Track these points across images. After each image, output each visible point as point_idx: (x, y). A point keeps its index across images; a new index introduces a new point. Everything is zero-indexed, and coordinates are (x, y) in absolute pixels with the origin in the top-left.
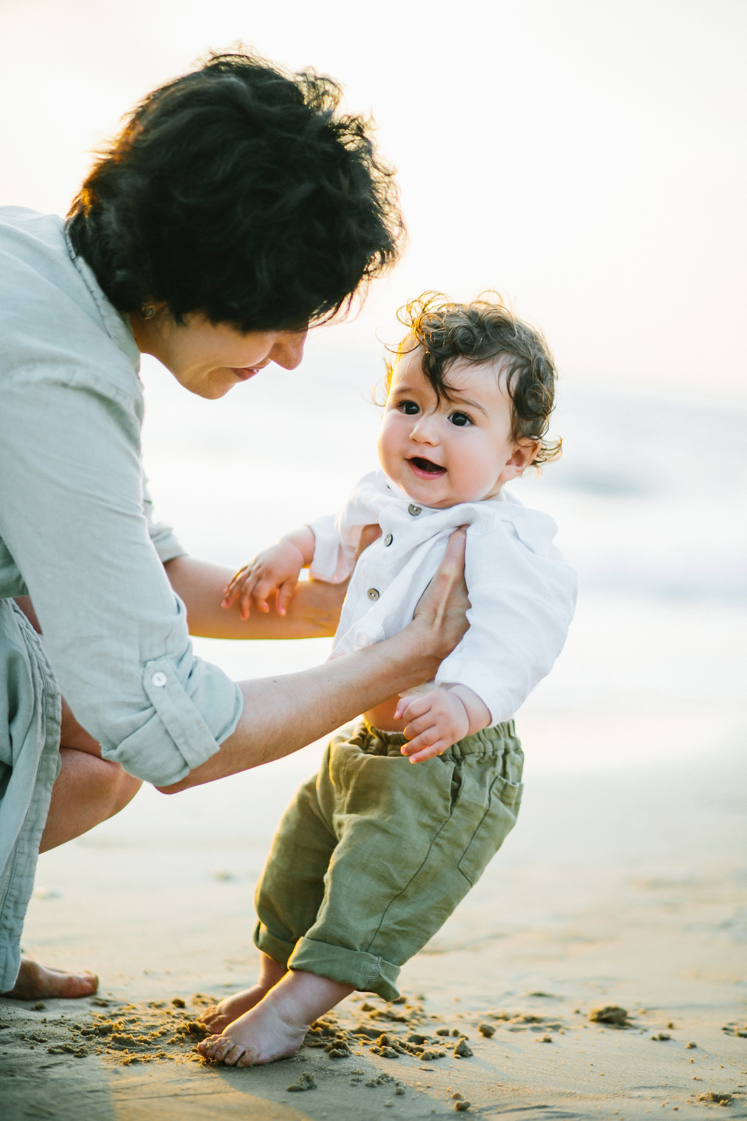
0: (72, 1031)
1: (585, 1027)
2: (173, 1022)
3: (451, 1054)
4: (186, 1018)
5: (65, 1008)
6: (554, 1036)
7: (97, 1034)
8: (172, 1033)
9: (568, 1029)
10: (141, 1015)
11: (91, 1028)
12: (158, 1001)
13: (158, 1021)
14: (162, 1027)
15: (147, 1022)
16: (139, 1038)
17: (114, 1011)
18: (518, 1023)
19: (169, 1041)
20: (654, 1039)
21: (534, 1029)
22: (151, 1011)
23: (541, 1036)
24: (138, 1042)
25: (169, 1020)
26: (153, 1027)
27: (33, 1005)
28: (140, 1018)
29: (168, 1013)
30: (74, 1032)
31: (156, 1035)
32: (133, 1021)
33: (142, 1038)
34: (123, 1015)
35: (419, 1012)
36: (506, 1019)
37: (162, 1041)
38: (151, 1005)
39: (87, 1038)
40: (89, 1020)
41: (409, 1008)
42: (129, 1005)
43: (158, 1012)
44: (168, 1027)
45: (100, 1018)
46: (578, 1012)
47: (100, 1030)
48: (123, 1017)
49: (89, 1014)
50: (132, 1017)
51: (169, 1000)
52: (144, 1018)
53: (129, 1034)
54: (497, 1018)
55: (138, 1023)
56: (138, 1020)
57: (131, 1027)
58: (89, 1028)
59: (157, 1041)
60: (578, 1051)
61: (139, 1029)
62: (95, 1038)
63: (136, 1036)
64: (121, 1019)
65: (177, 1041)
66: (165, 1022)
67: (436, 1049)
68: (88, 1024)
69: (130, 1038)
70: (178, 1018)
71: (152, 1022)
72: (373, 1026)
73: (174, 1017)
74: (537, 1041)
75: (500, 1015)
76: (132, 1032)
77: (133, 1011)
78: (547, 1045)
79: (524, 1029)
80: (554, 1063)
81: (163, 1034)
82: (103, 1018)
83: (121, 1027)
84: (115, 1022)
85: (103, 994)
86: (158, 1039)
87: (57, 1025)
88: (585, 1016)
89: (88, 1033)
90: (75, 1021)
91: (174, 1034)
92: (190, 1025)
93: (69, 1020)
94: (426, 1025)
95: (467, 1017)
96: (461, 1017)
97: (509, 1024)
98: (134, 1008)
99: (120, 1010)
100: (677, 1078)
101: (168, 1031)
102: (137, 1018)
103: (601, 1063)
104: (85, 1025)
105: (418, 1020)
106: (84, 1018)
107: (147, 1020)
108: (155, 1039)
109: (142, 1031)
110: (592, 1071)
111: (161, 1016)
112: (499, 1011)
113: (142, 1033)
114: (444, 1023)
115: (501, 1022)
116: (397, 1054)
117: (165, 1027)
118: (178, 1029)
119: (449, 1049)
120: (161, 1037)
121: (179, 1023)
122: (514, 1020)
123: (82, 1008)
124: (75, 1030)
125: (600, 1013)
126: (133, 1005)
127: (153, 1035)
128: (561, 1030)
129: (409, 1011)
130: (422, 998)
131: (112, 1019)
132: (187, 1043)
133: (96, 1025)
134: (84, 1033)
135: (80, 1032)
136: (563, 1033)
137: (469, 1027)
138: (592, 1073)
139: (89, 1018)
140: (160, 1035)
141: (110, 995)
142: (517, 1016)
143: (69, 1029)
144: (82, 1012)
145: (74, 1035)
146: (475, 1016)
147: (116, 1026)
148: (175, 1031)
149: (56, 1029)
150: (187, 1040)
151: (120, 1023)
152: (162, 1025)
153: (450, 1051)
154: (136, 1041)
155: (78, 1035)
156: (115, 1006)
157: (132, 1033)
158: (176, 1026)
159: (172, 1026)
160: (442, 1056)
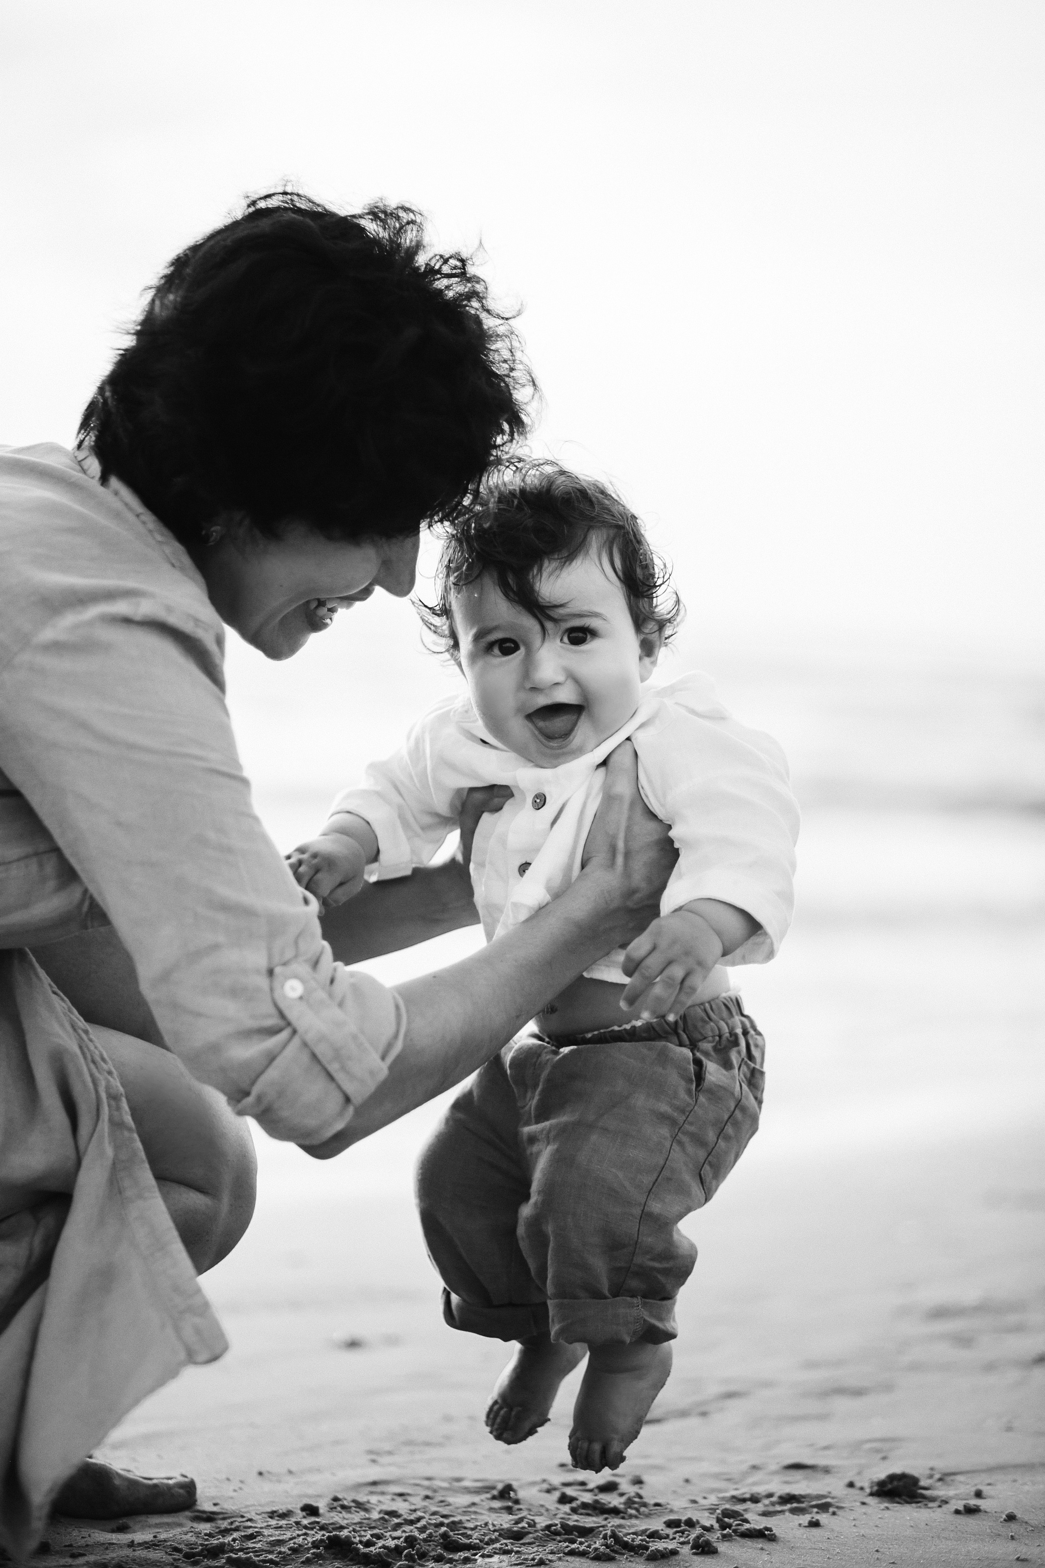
0: (171, 1555)
1: (863, 1503)
2: (305, 1534)
3: (686, 1550)
4: (323, 1528)
5: (157, 1526)
6: (823, 1518)
7: (205, 1557)
8: (306, 1548)
9: (838, 1508)
10: (261, 1528)
11: (196, 1548)
12: (282, 1508)
13: (285, 1534)
14: (292, 1542)
15: (271, 1536)
16: (261, 1558)
17: (224, 1524)
18: (773, 1504)
19: (303, 1559)
20: (957, 1512)
21: (793, 1511)
22: (273, 1522)
23: (805, 1519)
24: (261, 1563)
25: (300, 1533)
26: (280, 1542)
27: (114, 1524)
28: (260, 1532)
29: (297, 1523)
30: (174, 1555)
31: (284, 1552)
32: (251, 1537)
33: (266, 1557)
34: (237, 1529)
35: (637, 1500)
36: (755, 1499)
37: (293, 1560)
38: (272, 1514)
39: (192, 1562)
40: (191, 1538)
41: (622, 1495)
42: (243, 1517)
43: (283, 1522)
44: (300, 1540)
45: (206, 1535)
46: (851, 1485)
47: (208, 1550)
48: (238, 1533)
49: (192, 1532)
50: (250, 1531)
51: (296, 1506)
52: (266, 1532)
53: (248, 1553)
54: (744, 1500)
55: (259, 1538)
56: (259, 1534)
57: (250, 1544)
58: (193, 1549)
59: (288, 1560)
60: (857, 1534)
61: (261, 1546)
62: (203, 1561)
63: (258, 1556)
64: (236, 1535)
65: (314, 1558)
66: (295, 1535)
67: (665, 1545)
68: (191, 1544)
69: (250, 1558)
70: (312, 1529)
71: (277, 1535)
72: (577, 1521)
73: (306, 1527)
74: (800, 1525)
75: (748, 1496)
76: (251, 1550)
77: (249, 1524)
78: (815, 1531)
79: (782, 1512)
80: (826, 1552)
81: (294, 1550)
82: (210, 1535)
83: (237, 1545)
84: (228, 1539)
85: (204, 1505)
86: (288, 1558)
87: (150, 1548)
88: (862, 1489)
89: (193, 1555)
90: (173, 1541)
91: (309, 1549)
92: (329, 1537)
93: (165, 1541)
94: (648, 1516)
95: (702, 1502)
96: (694, 1502)
97: (760, 1507)
98: (250, 1520)
99: (232, 1523)
100: (994, 1559)
101: (300, 1546)
102: (256, 1532)
103: (890, 1549)
104: (186, 1545)
105: (637, 1510)
106: (184, 1537)
107: (270, 1534)
108: (284, 1557)
109: (265, 1548)
110: (878, 1559)
111: (288, 1527)
112: (744, 1490)
113: (265, 1551)
114: (672, 1511)
115: (749, 1505)
116: (613, 1555)
117: (296, 1541)
118: (313, 1542)
119: (682, 1543)
120: (291, 1554)
121: (314, 1535)
122: (767, 1501)
123: (180, 1525)
124: (174, 1553)
125: (881, 1484)
126: (248, 1516)
127: (280, 1553)
128: (831, 1510)
129: (623, 1499)
130: (638, 1482)
131: (223, 1536)
132: (327, 1560)
133: (202, 1545)
134: (188, 1556)
135: (181, 1555)
136: (834, 1514)
137: (707, 1514)
138: (878, 1561)
139: (192, 1536)
140: (290, 1552)
141: (215, 1505)
142: (770, 1495)
143: (166, 1553)
144: (179, 1530)
145: (175, 1560)
146: (713, 1499)
147: (229, 1544)
148: (310, 1545)
149: (150, 1553)
150: (327, 1555)
151: (234, 1540)
152: (291, 1539)
153: (684, 1547)
154: (259, 1561)
155: (179, 1559)
156: (224, 1519)
157: (252, 1552)
158: (310, 1539)
159: (306, 1539)
160: (674, 1553)
